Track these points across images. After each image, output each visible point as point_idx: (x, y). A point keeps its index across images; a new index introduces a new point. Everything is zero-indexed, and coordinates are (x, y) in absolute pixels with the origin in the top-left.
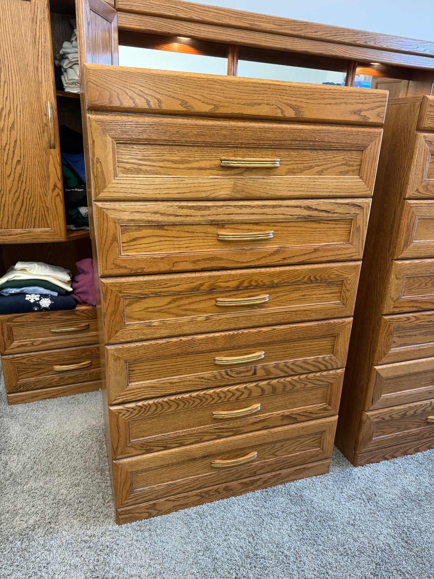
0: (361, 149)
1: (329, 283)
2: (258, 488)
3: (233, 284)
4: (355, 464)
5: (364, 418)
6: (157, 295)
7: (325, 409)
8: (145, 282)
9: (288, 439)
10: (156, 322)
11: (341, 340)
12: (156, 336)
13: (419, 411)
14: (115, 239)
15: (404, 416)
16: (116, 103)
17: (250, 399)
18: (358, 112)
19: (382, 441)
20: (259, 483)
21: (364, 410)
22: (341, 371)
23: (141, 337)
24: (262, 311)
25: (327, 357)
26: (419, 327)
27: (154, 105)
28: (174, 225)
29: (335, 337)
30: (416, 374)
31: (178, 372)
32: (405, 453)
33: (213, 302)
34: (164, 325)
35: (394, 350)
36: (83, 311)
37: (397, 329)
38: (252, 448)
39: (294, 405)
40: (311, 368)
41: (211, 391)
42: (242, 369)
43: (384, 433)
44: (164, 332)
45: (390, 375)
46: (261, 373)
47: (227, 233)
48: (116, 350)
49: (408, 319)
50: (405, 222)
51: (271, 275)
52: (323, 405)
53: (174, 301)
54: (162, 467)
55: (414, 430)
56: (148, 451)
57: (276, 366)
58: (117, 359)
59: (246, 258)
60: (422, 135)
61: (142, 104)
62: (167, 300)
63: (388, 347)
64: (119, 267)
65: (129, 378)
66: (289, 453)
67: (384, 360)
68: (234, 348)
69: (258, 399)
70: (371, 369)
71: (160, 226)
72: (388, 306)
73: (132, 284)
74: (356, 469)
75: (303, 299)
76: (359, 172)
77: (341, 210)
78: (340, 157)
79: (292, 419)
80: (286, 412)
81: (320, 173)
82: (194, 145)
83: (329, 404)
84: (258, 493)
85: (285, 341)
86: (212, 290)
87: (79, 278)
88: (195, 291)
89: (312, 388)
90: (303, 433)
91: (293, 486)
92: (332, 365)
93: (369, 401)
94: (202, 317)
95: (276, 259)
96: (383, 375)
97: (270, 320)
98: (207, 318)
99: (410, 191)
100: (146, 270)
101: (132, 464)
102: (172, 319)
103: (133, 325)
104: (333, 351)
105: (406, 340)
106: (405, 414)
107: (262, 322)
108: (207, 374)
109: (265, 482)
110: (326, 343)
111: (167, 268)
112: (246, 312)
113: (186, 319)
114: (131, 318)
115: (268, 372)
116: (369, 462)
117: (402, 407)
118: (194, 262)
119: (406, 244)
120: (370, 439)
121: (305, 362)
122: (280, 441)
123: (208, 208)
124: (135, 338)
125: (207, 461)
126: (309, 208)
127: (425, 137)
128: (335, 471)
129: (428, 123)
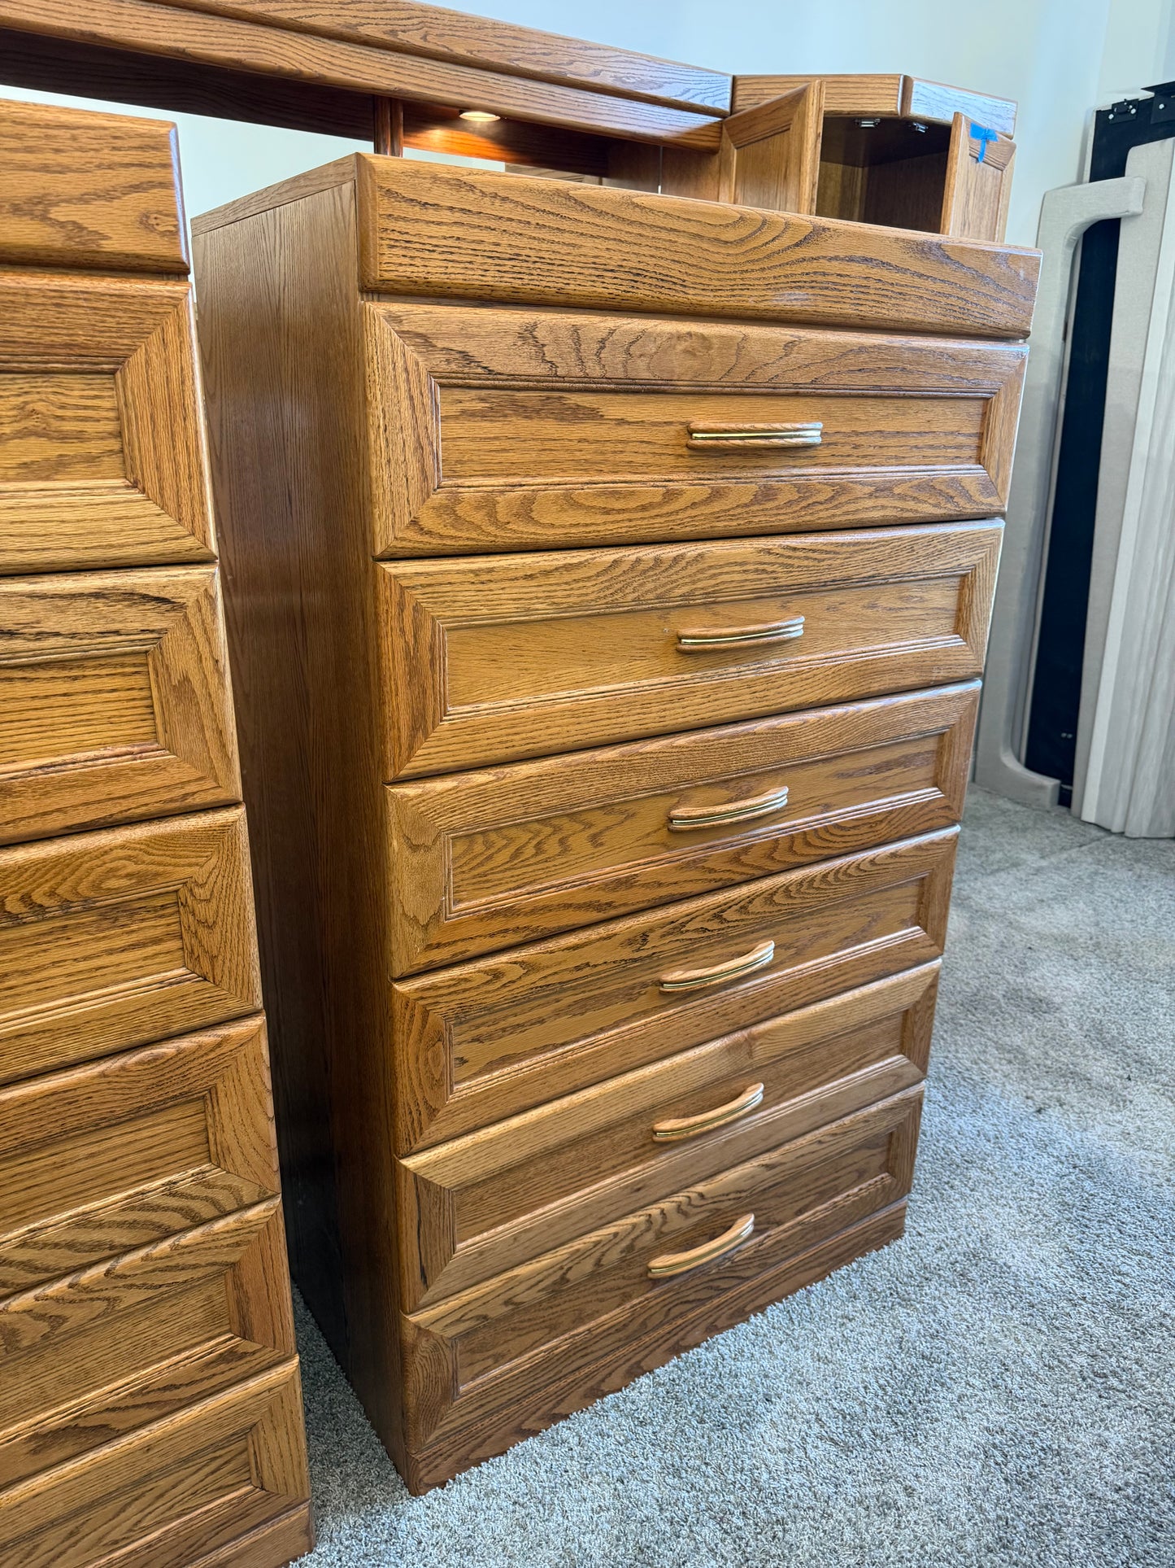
0: (101, 366)
4: (415, 1492)
5: (409, 1335)
7: (230, 1356)
9: (92, 1505)
11: (227, 1106)
13: (614, 1256)
15: (559, 1285)
19: (499, 1385)
21: (401, 1312)
22: (265, 1211)
25: (183, 1178)
26: (545, 992)
29: (206, 1098)
30: (574, 1143)
32: (595, 1394)
35: (466, 1088)
37: (462, 1015)
39: (86, 1380)
40: (122, 1237)
43: (498, 1359)
45: (472, 1172)
49: (496, 974)
50: (393, 645)
52: (223, 1342)
55: (611, 1317)
60: (378, 309)
63: (440, 1083)
66: (116, 1544)
67: (433, 1131)
70: (395, 1170)
72: (406, 948)
74: (417, 1507)
79: (85, 1434)
80: (51, 1418)
83: (245, 1334)
89: (149, 1304)
90: (155, 1462)
92: (214, 1203)
93: (412, 1277)
96: (444, 1179)
99: (387, 531)
104: (206, 1152)
105: (508, 1044)
106: (564, 1279)
110: (172, 1128)
116: (465, 1464)
117: (546, 1261)
119: (421, 725)
120: (449, 1392)
121: (84, 1222)
122: (53, 1524)
127: (394, 319)
128: (343, 1527)
129: (392, 264)
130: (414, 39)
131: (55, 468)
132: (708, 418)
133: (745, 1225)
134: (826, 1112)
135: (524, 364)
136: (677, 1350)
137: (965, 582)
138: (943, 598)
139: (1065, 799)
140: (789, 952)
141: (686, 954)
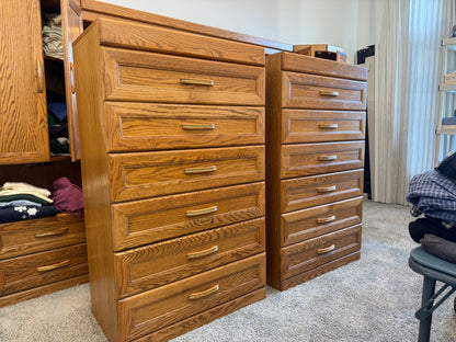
0: (256, 79)
1: (249, 159)
2: (221, 316)
3: (194, 158)
4: (281, 290)
5: (282, 252)
6: (147, 166)
7: (257, 247)
8: (140, 156)
9: (237, 273)
10: (146, 185)
11: (260, 196)
12: (148, 195)
13: (312, 246)
14: (118, 126)
15: (304, 250)
16: (118, 41)
17: (211, 242)
18: (251, 57)
19: (294, 270)
20: (223, 311)
21: (280, 247)
22: (263, 218)
23: (137, 197)
24: (213, 177)
25: (254, 208)
26: (302, 187)
27: (141, 44)
28: (155, 118)
29: (257, 194)
30: (306, 219)
31: (161, 224)
32: (310, 279)
33: (182, 171)
34: (152, 187)
35: (290, 203)
37: (290, 189)
38: (215, 281)
39: (238, 245)
40: (247, 217)
41: (185, 238)
42: (204, 219)
43: (295, 264)
44: (152, 193)
45: (292, 220)
46: (216, 222)
47: (188, 125)
48: (120, 207)
49: (295, 181)
50: (283, 120)
51: (216, 152)
52: (255, 244)
53: (158, 170)
54: (155, 302)
55: (312, 260)
56: (145, 290)
57: (225, 217)
58: (120, 214)
59: (201, 141)
60: (284, 72)
61: (133, 43)
62: (153, 169)
63: (287, 200)
64: (120, 145)
65: (130, 229)
66: (241, 283)
67: (286, 210)
68: (198, 204)
69: (216, 241)
70: (279, 217)
71: (146, 118)
72: (283, 174)
73: (130, 158)
74: (284, 293)
75: (235, 169)
76: (256, 91)
77: (249, 113)
78: (245, 82)
79: (238, 256)
80: (234, 251)
81: (236, 91)
82: (165, 69)
83: (260, 243)
84: (223, 318)
85: (228, 198)
86: (181, 163)
88: (170, 163)
89: (249, 232)
90: (247, 266)
91: (244, 310)
92: (257, 215)
93: (282, 239)
94: (176, 182)
95: (217, 142)
96: (288, 220)
97: (218, 183)
98: (180, 183)
99: (284, 104)
100: (139, 148)
101: (133, 302)
102: (157, 183)
103: (131, 188)
104: (257, 205)
105: (296, 196)
106: (305, 248)
107: (214, 185)
108: (182, 224)
109: (227, 309)
110: (252, 198)
111: (150, 146)
112: (204, 178)
113: (166, 183)
114: (129, 183)
115: (221, 221)
116: (290, 287)
117: (301, 243)
118: (169, 143)
119: (286, 135)
120: (287, 269)
121: (242, 213)
122: (232, 274)
123: (175, 108)
124: (133, 197)
125: (186, 295)
126: (232, 111)
127: (286, 74)
129: (286, 66)
131: (250, 91)
132: (322, 90)
133: (333, 247)
134: (346, 225)
135: (300, 80)
136: (323, 273)
137: (361, 122)
138: (357, 124)
139: (370, 198)
140: (338, 189)
141: (321, 185)
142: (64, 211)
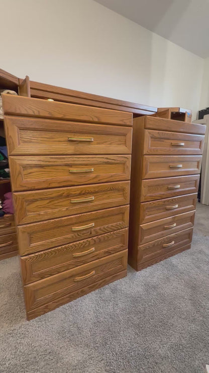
0: (125, 135)
1: (119, 190)
2: (96, 289)
3: (78, 192)
4: (137, 270)
5: (139, 248)
6: (42, 199)
7: (122, 246)
8: (36, 193)
9: (108, 263)
10: (42, 213)
12: (43, 219)
13: (159, 243)
14: (20, 173)
16: (18, 112)
17: (90, 246)
18: (122, 120)
19: (147, 258)
20: (97, 285)
21: (138, 245)
22: (127, 229)
23: (35, 220)
24: (91, 204)
25: (121, 223)
26: (155, 207)
27: (36, 113)
28: (48, 166)
29: (123, 214)
30: (156, 227)
31: (54, 236)
32: (156, 262)
33: (69, 202)
34: (46, 214)
35: (147, 217)
36: (7, 217)
37: (147, 208)
38: (93, 269)
39: (109, 246)
40: (116, 229)
41: (71, 244)
42: (85, 232)
43: (147, 254)
44: (46, 217)
45: (146, 228)
46: (93, 233)
47: (74, 170)
48: (23, 228)
49: (151, 204)
50: (144, 163)
51: (94, 188)
53: (50, 202)
54: (49, 285)
55: (159, 251)
56: (42, 278)
57: (100, 229)
58: (23, 232)
59: (83, 180)
60: (147, 130)
61: (31, 113)
62: (48, 201)
63: (144, 216)
64: (22, 186)
65: (31, 242)
66: (110, 269)
67: (144, 222)
68: (80, 222)
69: (93, 246)
70: (139, 227)
71: (41, 166)
72: (142, 199)
73: (30, 195)
74: (138, 273)
75: (109, 198)
76: (125, 144)
77: (120, 159)
78: (117, 138)
79: (109, 253)
80: (106, 250)
81: (111, 144)
82: (57, 131)
83: (124, 244)
84: (97, 291)
85: (103, 217)
86: (68, 196)
87: (5, 202)
88: (60, 196)
89: (116, 238)
90: (114, 259)
91: (111, 285)
92: (123, 226)
93: (139, 240)
94: (64, 209)
95: (94, 181)
96: (144, 228)
97: (96, 208)
98: (67, 209)
99: (145, 152)
100: (36, 187)
101: (34, 286)
102: (50, 211)
103: (30, 215)
104: (123, 220)
105: (151, 213)
106: (154, 245)
107: (92, 209)
108: (69, 236)
109: (99, 285)
110: (120, 217)
111: (46, 186)
112: (85, 205)
113: (56, 210)
114: (29, 211)
115: (97, 232)
116: (143, 268)
117: (152, 242)
118: (59, 183)
119: (146, 174)
120: (142, 258)
121: (112, 226)
122: (104, 264)
123: (64, 158)
124: (32, 221)
125: (72, 279)
126: (107, 158)
128: (129, 275)
129: (148, 126)
130: (124, 105)
131: (120, 144)
132: (173, 142)
133: (173, 242)
134: (183, 228)
135: (157, 136)
136: (165, 258)
137: (198, 162)
138: (196, 164)
139: (199, 201)
140: (179, 206)
141: (169, 205)
142: (8, 213)
